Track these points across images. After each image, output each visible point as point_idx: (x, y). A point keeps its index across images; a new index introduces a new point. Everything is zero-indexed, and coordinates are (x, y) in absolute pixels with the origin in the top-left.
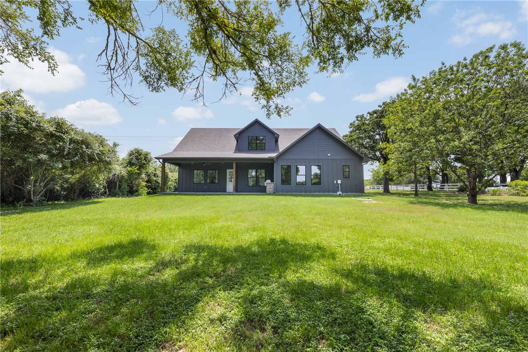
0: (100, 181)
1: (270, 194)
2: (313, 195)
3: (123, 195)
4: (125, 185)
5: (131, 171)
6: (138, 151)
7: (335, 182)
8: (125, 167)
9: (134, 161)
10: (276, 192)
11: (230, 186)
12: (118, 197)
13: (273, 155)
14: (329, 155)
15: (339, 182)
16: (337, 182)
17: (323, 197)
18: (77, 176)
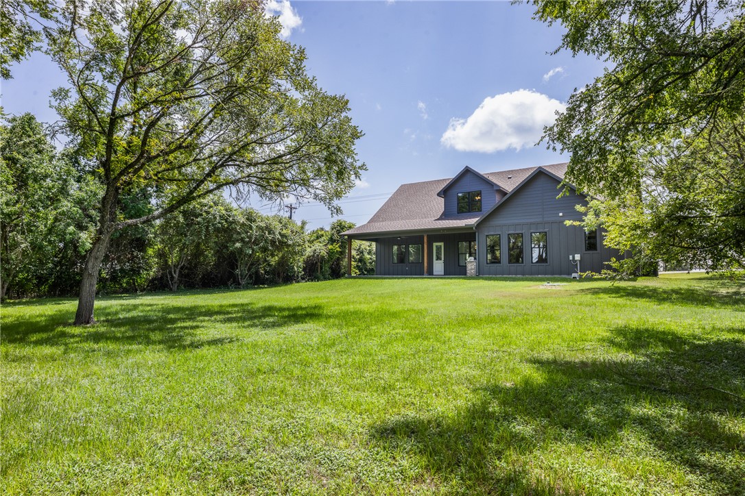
0: (298, 264)
1: (471, 278)
2: (511, 278)
3: (325, 279)
4: (326, 268)
5: (332, 249)
6: (341, 223)
7: (571, 258)
8: (326, 245)
9: (336, 237)
10: (480, 274)
11: (439, 266)
12: (318, 281)
13: (472, 221)
14: (561, 214)
15: (578, 257)
16: (574, 257)
17: (503, 280)
18: (277, 258)
